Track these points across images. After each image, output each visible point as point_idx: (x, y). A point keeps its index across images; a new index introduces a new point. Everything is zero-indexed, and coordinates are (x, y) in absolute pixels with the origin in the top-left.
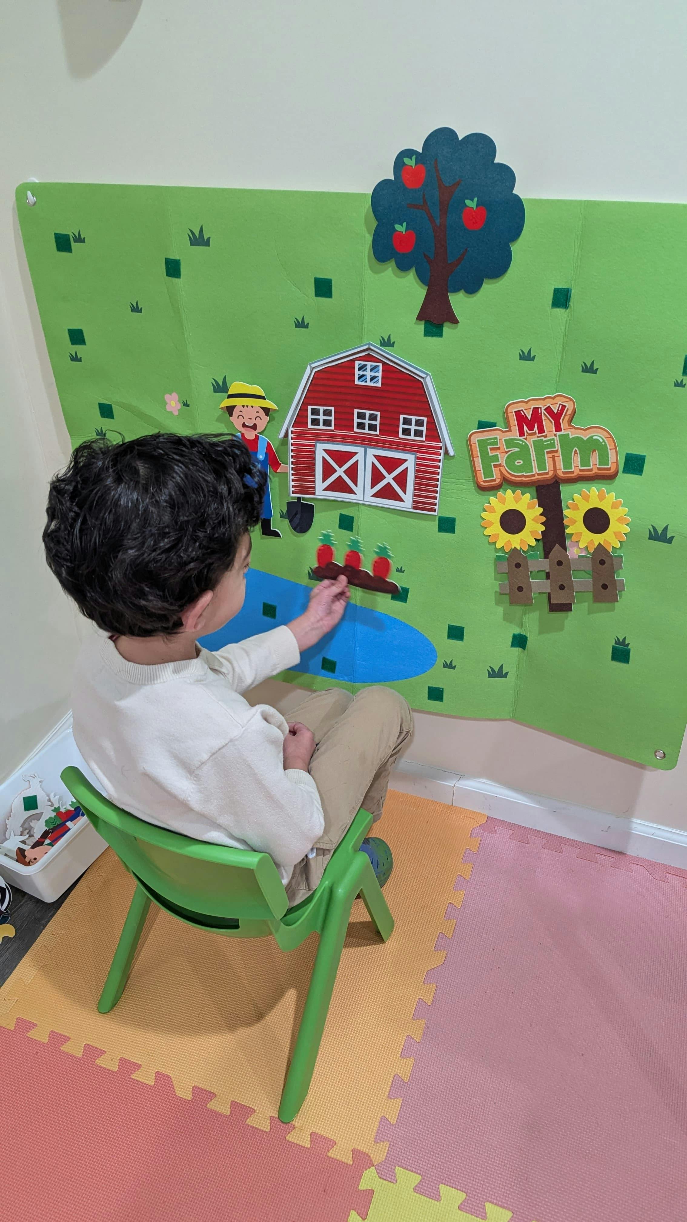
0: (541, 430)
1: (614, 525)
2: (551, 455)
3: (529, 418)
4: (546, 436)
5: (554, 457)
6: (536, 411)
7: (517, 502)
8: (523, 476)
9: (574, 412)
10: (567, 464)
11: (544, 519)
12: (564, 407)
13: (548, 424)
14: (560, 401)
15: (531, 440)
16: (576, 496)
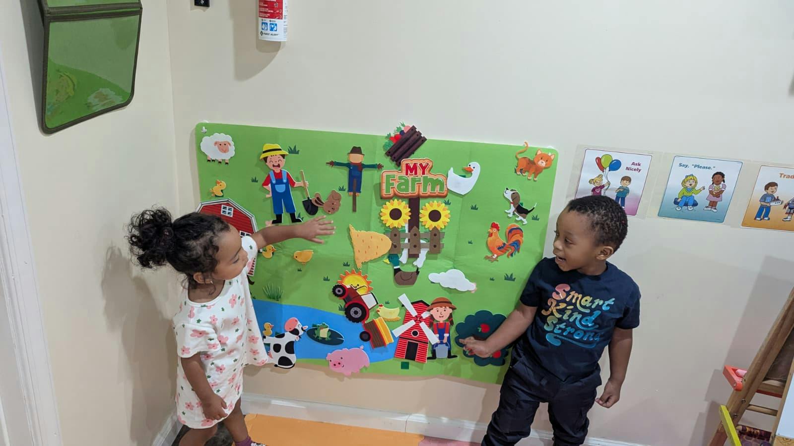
0: (416, 173)
1: (443, 218)
2: (418, 185)
3: (412, 167)
4: (417, 176)
5: (419, 186)
6: (415, 165)
7: (399, 205)
8: (403, 193)
9: (432, 166)
10: (425, 189)
11: (410, 214)
12: (428, 164)
13: (419, 171)
14: (427, 161)
15: (410, 177)
16: (427, 204)
